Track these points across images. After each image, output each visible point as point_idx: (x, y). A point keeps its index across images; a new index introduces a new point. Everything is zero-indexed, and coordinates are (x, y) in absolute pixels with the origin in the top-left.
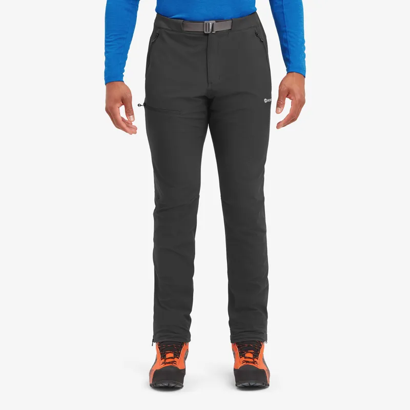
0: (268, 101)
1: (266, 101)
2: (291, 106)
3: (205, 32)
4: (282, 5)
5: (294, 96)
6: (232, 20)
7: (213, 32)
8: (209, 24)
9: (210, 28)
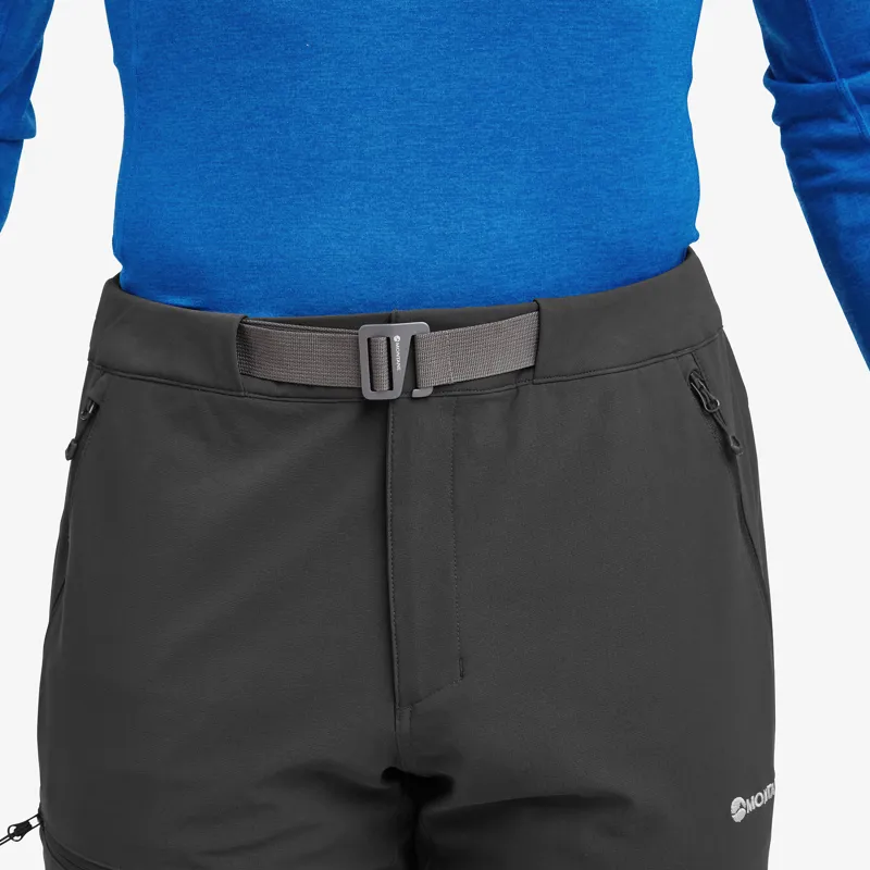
0: (753, 804)
1: (739, 809)
6: (539, 309)
7: (417, 393)
8: (388, 340)
9: (399, 368)
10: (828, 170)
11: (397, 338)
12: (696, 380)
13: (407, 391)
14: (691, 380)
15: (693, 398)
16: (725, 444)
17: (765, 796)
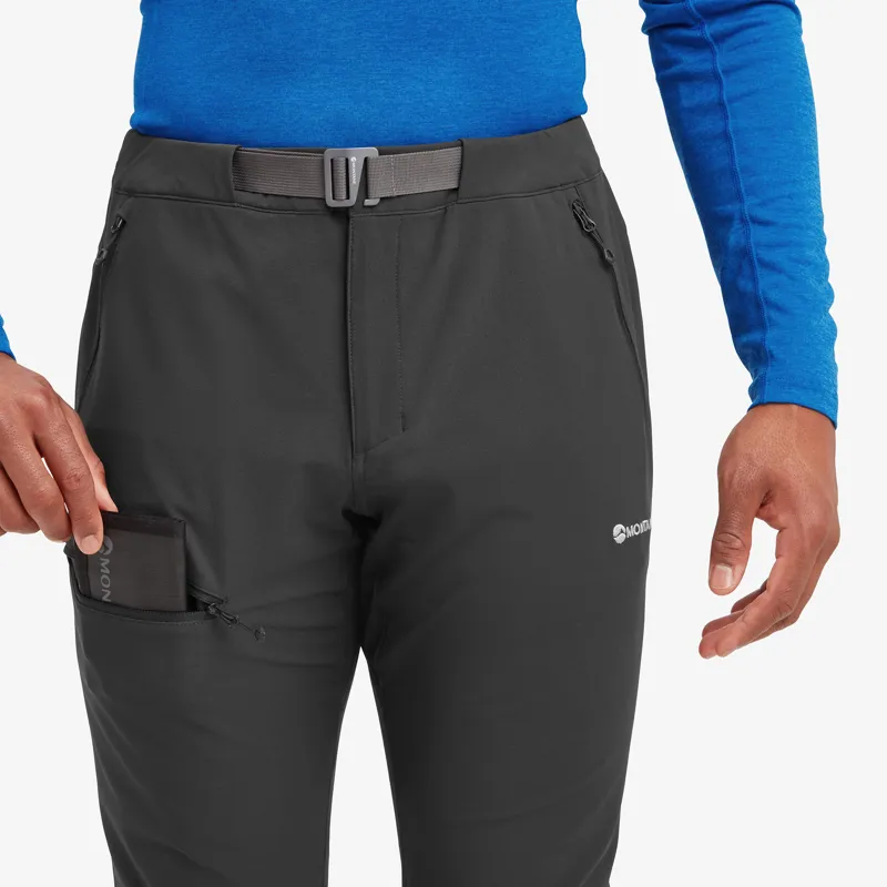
0: (632, 532)
1: (620, 533)
2: (773, 560)
3: (331, 203)
4: (721, 105)
5: (793, 508)
6: (462, 145)
7: (368, 202)
8: (347, 160)
9: (354, 182)
10: (676, 62)
11: (353, 159)
12: (577, 208)
13: (360, 200)
14: (574, 208)
15: (575, 221)
16: (602, 256)
17: (642, 527)
